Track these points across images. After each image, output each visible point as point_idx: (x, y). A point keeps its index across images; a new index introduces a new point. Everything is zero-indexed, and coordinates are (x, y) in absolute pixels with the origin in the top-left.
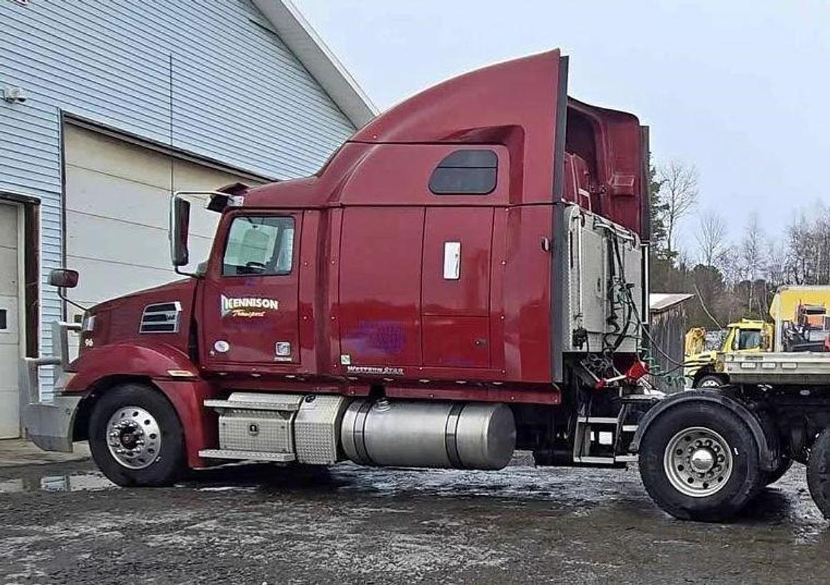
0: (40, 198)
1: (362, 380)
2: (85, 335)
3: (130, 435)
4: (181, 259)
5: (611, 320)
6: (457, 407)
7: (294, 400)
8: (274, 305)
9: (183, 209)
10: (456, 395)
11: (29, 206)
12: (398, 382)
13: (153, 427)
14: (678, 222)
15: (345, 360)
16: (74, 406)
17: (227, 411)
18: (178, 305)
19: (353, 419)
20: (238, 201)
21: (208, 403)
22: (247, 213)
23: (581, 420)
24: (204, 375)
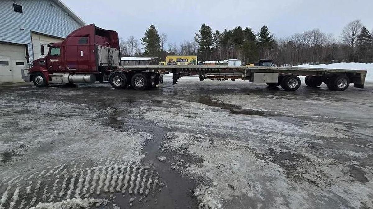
0: (28, 44)
1: (71, 71)
2: (32, 65)
3: (38, 80)
4: (43, 54)
5: (109, 61)
6: (85, 74)
7: (63, 74)
8: (58, 60)
9: (42, 47)
10: (84, 73)
11: (26, 46)
12: (76, 71)
13: (42, 79)
14: (164, 44)
15: (68, 68)
16: (30, 76)
17: (52, 76)
18: (44, 61)
19: (70, 77)
20: (52, 45)
21: (49, 75)
22: (54, 47)
23: (104, 76)
24: (48, 71)
